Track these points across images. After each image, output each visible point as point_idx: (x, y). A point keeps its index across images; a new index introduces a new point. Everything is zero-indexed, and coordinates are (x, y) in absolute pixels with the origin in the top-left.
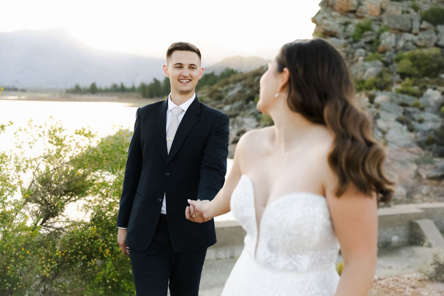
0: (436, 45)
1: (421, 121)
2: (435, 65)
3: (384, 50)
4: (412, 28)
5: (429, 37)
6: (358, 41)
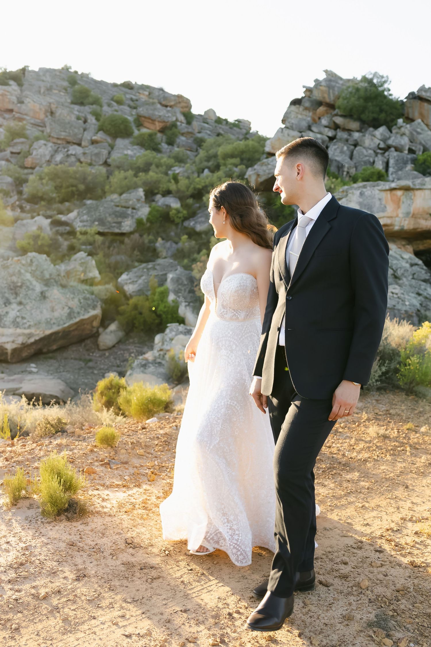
0: (106, 164)
2: (82, 187)
3: (32, 163)
4: (81, 140)
5: (96, 151)
6: (5, 151)
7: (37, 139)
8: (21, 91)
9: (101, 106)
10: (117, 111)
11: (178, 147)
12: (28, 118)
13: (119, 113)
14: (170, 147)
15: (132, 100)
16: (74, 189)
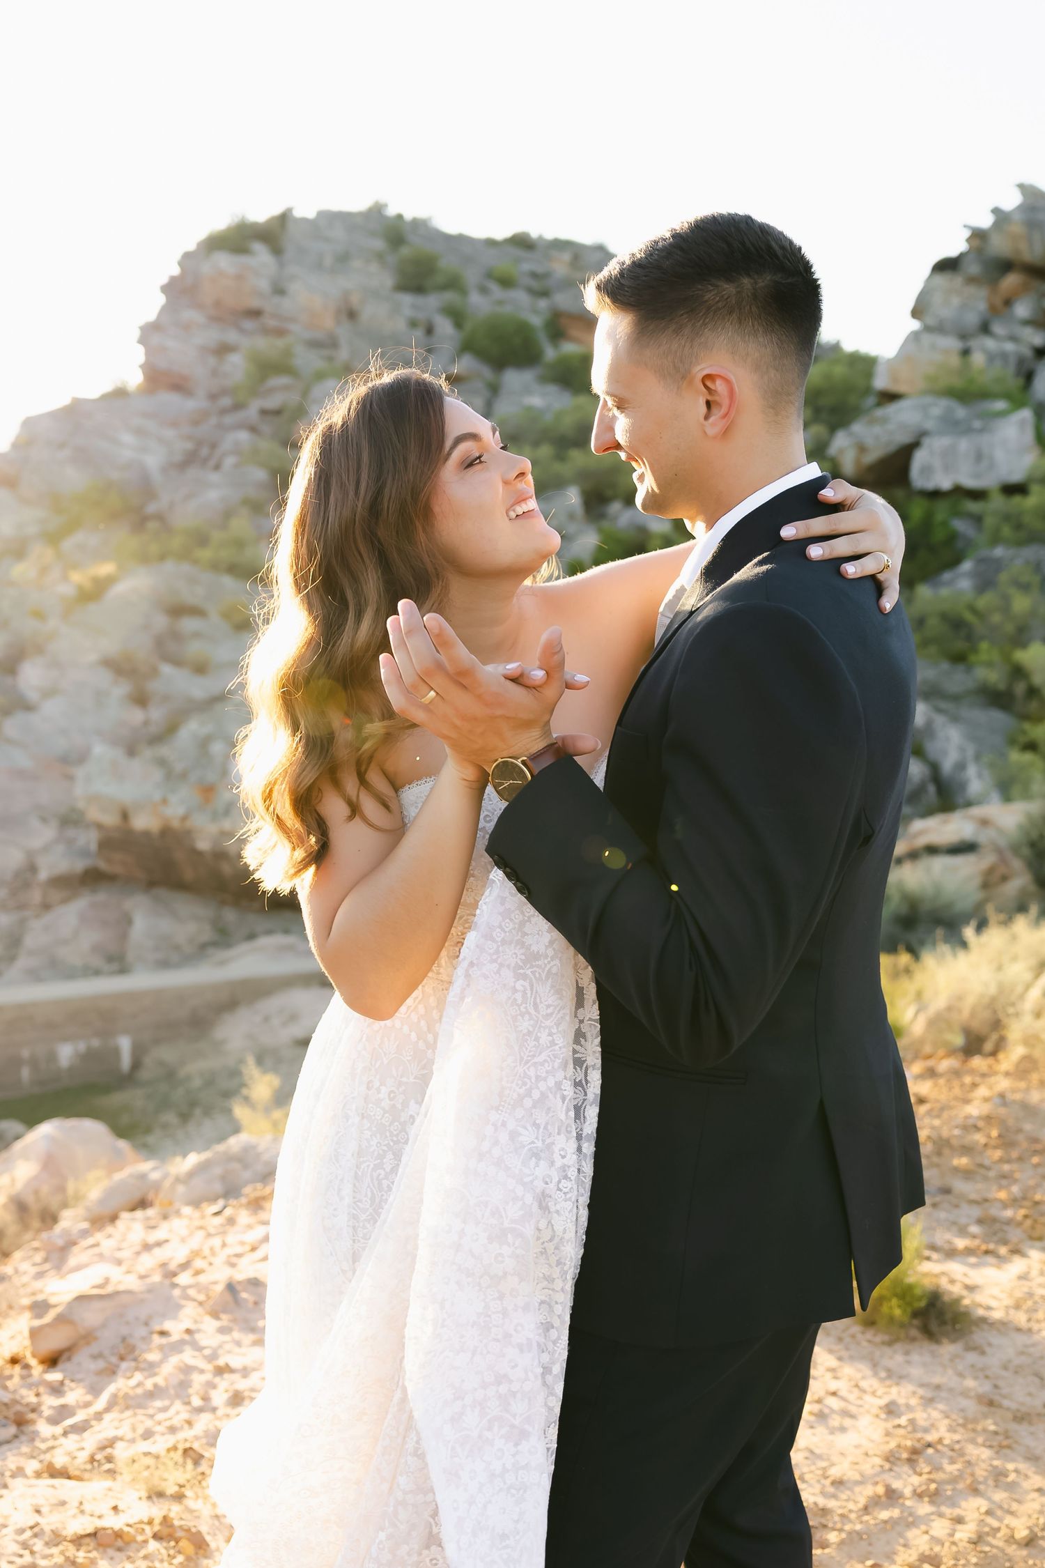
6: (246, 407)
8: (281, 265)
9: (465, 293)
10: (500, 303)
12: (296, 328)
13: (507, 309)
15: (534, 275)
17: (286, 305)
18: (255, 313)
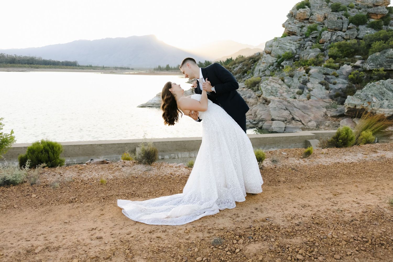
0: (356, 38)
1: (334, 84)
2: (353, 50)
3: (323, 41)
4: (342, 28)
5: (352, 33)
6: (308, 37)
7: (323, 30)
8: (310, 9)
9: (347, 11)
10: (354, 12)
11: (390, 26)
12: (315, 21)
14: (386, 26)
16: (349, 51)
17: (313, 17)
18: (308, 19)
